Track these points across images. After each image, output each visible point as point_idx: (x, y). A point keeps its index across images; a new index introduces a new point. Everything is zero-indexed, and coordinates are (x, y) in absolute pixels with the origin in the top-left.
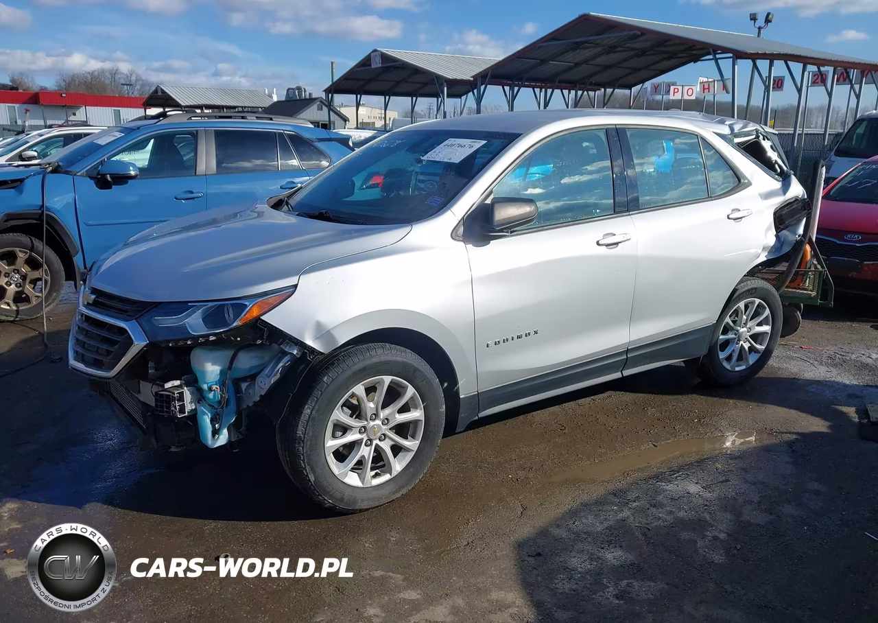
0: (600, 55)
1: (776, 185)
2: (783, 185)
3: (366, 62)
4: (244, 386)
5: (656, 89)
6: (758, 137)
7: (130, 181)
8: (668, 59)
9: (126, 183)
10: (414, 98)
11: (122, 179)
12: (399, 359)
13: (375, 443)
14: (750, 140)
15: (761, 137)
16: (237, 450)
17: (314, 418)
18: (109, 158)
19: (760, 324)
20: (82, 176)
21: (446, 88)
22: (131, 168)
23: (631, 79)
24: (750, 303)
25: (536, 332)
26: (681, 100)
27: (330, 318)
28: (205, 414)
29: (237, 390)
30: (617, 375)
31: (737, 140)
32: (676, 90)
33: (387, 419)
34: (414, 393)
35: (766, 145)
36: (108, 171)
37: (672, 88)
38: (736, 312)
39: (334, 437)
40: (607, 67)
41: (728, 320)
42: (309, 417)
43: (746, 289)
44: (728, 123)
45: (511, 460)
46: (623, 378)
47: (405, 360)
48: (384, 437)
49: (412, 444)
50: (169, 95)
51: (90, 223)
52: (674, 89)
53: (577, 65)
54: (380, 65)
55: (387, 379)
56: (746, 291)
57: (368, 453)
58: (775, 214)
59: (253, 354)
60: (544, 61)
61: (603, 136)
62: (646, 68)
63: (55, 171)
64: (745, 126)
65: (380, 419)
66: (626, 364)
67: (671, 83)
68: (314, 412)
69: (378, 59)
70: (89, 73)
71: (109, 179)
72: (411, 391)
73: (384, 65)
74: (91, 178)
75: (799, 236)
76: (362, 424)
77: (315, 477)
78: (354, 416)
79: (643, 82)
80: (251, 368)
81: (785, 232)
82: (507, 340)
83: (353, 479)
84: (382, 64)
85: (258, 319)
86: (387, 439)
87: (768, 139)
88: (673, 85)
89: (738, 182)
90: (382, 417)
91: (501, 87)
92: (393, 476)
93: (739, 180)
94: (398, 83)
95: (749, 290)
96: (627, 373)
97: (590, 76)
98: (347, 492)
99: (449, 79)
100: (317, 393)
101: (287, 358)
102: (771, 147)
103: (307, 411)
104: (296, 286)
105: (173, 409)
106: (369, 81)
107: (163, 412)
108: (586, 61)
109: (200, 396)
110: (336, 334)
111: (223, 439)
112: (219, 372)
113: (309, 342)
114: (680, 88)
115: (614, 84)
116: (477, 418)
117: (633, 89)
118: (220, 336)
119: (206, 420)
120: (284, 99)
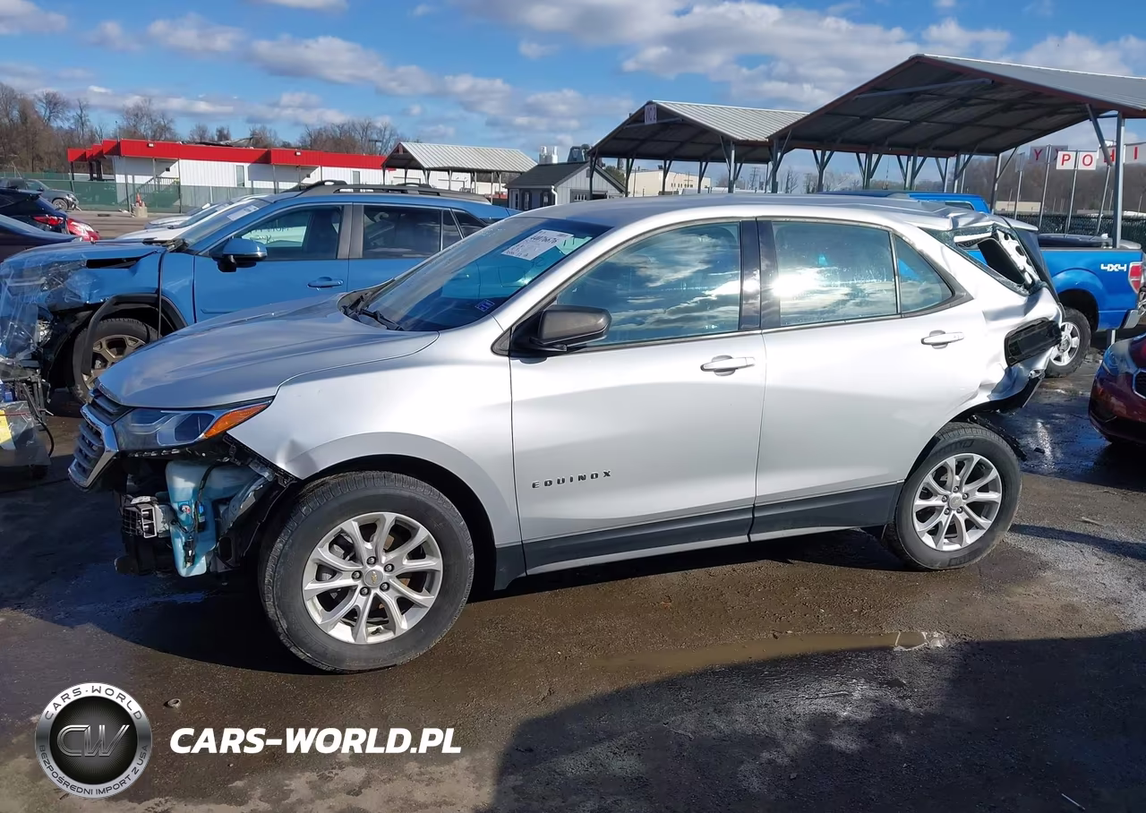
0: (946, 109)
1: (1019, 300)
2: (1029, 301)
3: (637, 118)
4: (222, 509)
5: (1038, 155)
6: (995, 235)
7: (258, 263)
8: (1051, 114)
9: (255, 264)
10: (704, 164)
11: (248, 261)
12: (406, 493)
13: (373, 592)
14: (982, 239)
15: (1001, 235)
16: (226, 584)
17: (286, 555)
18: (239, 236)
19: (984, 489)
20: (203, 256)
21: (733, 152)
22: (258, 249)
23: (998, 141)
24: (965, 459)
25: (607, 474)
26: (1074, 171)
27: (307, 438)
28: (179, 536)
29: (216, 513)
30: (743, 539)
31: (958, 239)
32: (1066, 158)
33: (393, 566)
34: (429, 536)
35: (1010, 246)
36: (232, 252)
37: (1060, 154)
38: (942, 471)
39: (319, 578)
40: (957, 126)
41: (929, 479)
42: (281, 551)
43: (957, 440)
44: (952, 215)
45: (575, 633)
46: (750, 544)
47: (413, 495)
48: (386, 587)
49: (426, 599)
50: (411, 155)
51: (208, 310)
52: (1064, 156)
53: (914, 122)
54: (655, 122)
55: (390, 518)
56: (956, 443)
57: (363, 603)
58: (1007, 340)
59: (228, 473)
60: (864, 118)
61: (734, 232)
62: (1018, 126)
63: (179, 250)
64: (976, 221)
65: (381, 565)
66: (751, 526)
67: (1059, 147)
68: (287, 546)
69: (653, 114)
70: (338, 127)
71: (233, 260)
72: (423, 534)
73: (660, 121)
74: (215, 259)
75: (1037, 372)
76: (355, 568)
77: (288, 623)
78: (348, 557)
79: (1016, 145)
80: (226, 490)
81: (1020, 366)
82: (563, 481)
83: (342, 632)
84: (658, 119)
85: (224, 433)
86: (391, 590)
87: (1013, 238)
88: (1062, 150)
89: (952, 294)
90: (383, 562)
91: (812, 151)
92: (397, 636)
93: (953, 293)
94: (682, 144)
95: (960, 442)
96: (756, 537)
97: (933, 138)
98: (332, 647)
99: (739, 141)
100: (292, 524)
101: (260, 481)
102: (1018, 249)
103: (279, 545)
104: (274, 397)
105: (139, 528)
106: (643, 141)
107: (128, 530)
108: (926, 118)
109: (173, 517)
110: (314, 456)
111: (200, 568)
112: (191, 491)
113: (281, 464)
114: (1073, 155)
115: (971, 149)
116: (524, 574)
117: (1001, 155)
118: (183, 450)
119: (179, 544)
120: (566, 161)
